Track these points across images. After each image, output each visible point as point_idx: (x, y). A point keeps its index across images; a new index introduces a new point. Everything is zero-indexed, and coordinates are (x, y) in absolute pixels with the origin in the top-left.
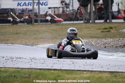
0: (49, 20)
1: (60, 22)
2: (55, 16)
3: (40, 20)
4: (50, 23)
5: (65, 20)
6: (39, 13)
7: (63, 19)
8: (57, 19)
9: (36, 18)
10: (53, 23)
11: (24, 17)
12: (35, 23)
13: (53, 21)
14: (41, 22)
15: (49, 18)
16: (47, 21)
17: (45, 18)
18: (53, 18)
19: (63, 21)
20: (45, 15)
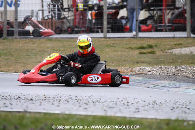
0: (31, 31)
1: (48, 36)
2: (40, 26)
3: (17, 32)
4: (32, 37)
5: (56, 33)
6: (16, 20)
7: (52, 30)
8: (44, 30)
9: (9, 28)
10: (37, 36)
12: (8, 36)
13: (37, 34)
14: (19, 36)
15: (30, 28)
16: (27, 33)
17: (23, 28)
18: (37, 29)
19: (54, 33)
20: (23, 23)
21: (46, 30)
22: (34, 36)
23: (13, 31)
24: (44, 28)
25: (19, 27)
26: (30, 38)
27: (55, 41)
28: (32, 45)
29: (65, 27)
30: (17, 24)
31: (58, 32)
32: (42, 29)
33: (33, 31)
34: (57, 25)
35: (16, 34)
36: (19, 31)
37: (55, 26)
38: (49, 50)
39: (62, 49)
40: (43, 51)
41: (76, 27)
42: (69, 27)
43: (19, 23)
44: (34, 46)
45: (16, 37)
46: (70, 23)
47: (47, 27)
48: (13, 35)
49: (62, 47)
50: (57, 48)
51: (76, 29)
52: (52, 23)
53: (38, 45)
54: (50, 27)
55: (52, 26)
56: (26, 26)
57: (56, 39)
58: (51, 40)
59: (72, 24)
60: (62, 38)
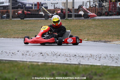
0: (82, 15)
1: (93, 17)
2: (88, 11)
3: (74, 15)
4: (83, 18)
5: (98, 15)
6: (73, 8)
7: (95, 14)
8: (90, 14)
9: (69, 13)
10: (86, 18)
11: (56, 11)
12: (68, 18)
13: (86, 16)
14: (75, 17)
15: (82, 13)
16: (80, 16)
17: (78, 13)
18: (86, 13)
19: (96, 16)
20: (77, 10)
21: (92, 14)
22: (84, 17)
23: (72, 14)
24: (90, 13)
25: (75, 12)
26: (82, 19)
27: (97, 21)
28: (83, 23)
29: (104, 12)
30: (74, 10)
31: (99, 15)
32: (89, 13)
33: (84, 14)
34: (98, 11)
35: (73, 16)
36: (75, 14)
37: (97, 11)
38: (93, 26)
39: (102, 25)
40: (90, 27)
41: (110, 12)
42: (106, 12)
43: (75, 9)
44: (84, 23)
45: (73, 18)
46: (106, 10)
47: (92, 12)
48: (72, 17)
49: (102, 24)
50: (99, 25)
51: (110, 13)
52: (95, 10)
53: (87, 23)
54: (94, 12)
55: (95, 11)
56: (79, 11)
57: (98, 19)
58: (94, 20)
59: (108, 10)
60: (102, 19)
